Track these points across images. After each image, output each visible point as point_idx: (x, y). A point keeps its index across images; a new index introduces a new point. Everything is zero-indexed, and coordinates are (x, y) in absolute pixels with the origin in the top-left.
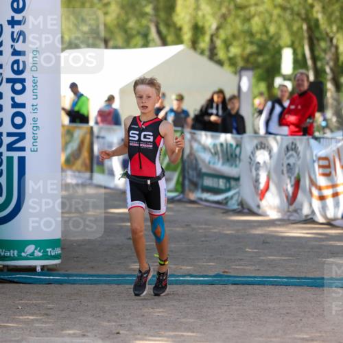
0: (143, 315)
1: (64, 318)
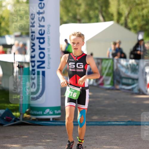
0: (96, 139)
1: (62, 140)
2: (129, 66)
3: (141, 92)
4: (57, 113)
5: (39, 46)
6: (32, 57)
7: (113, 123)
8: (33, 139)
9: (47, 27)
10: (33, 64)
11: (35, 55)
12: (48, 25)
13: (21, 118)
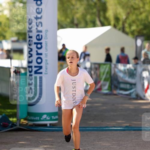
0: (94, 145)
1: (59, 146)
2: (127, 71)
3: (138, 97)
4: (55, 118)
5: (37, 51)
6: (29, 62)
7: (111, 128)
8: (29, 145)
9: (45, 32)
10: (30, 69)
11: (32, 60)
12: (46, 30)
13: (18, 124)
